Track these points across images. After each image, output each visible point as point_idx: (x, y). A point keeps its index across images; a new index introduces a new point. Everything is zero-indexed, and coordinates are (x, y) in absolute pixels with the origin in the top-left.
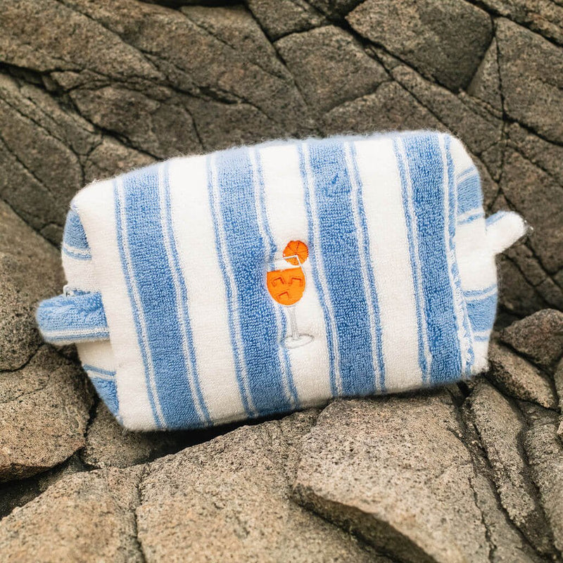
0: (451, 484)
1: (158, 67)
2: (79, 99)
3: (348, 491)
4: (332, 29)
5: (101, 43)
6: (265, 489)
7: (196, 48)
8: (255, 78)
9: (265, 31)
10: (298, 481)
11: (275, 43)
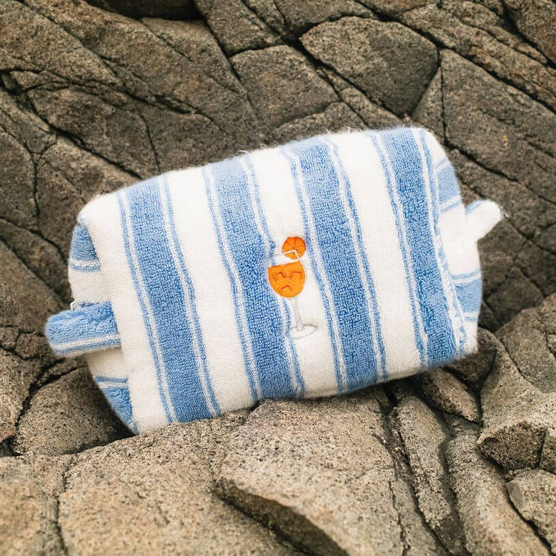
0: (371, 485)
1: (116, 74)
2: (37, 99)
3: (269, 486)
4: (286, 49)
5: (61, 46)
6: (189, 481)
7: (154, 58)
8: (209, 90)
9: (222, 46)
10: (221, 475)
11: (230, 59)
